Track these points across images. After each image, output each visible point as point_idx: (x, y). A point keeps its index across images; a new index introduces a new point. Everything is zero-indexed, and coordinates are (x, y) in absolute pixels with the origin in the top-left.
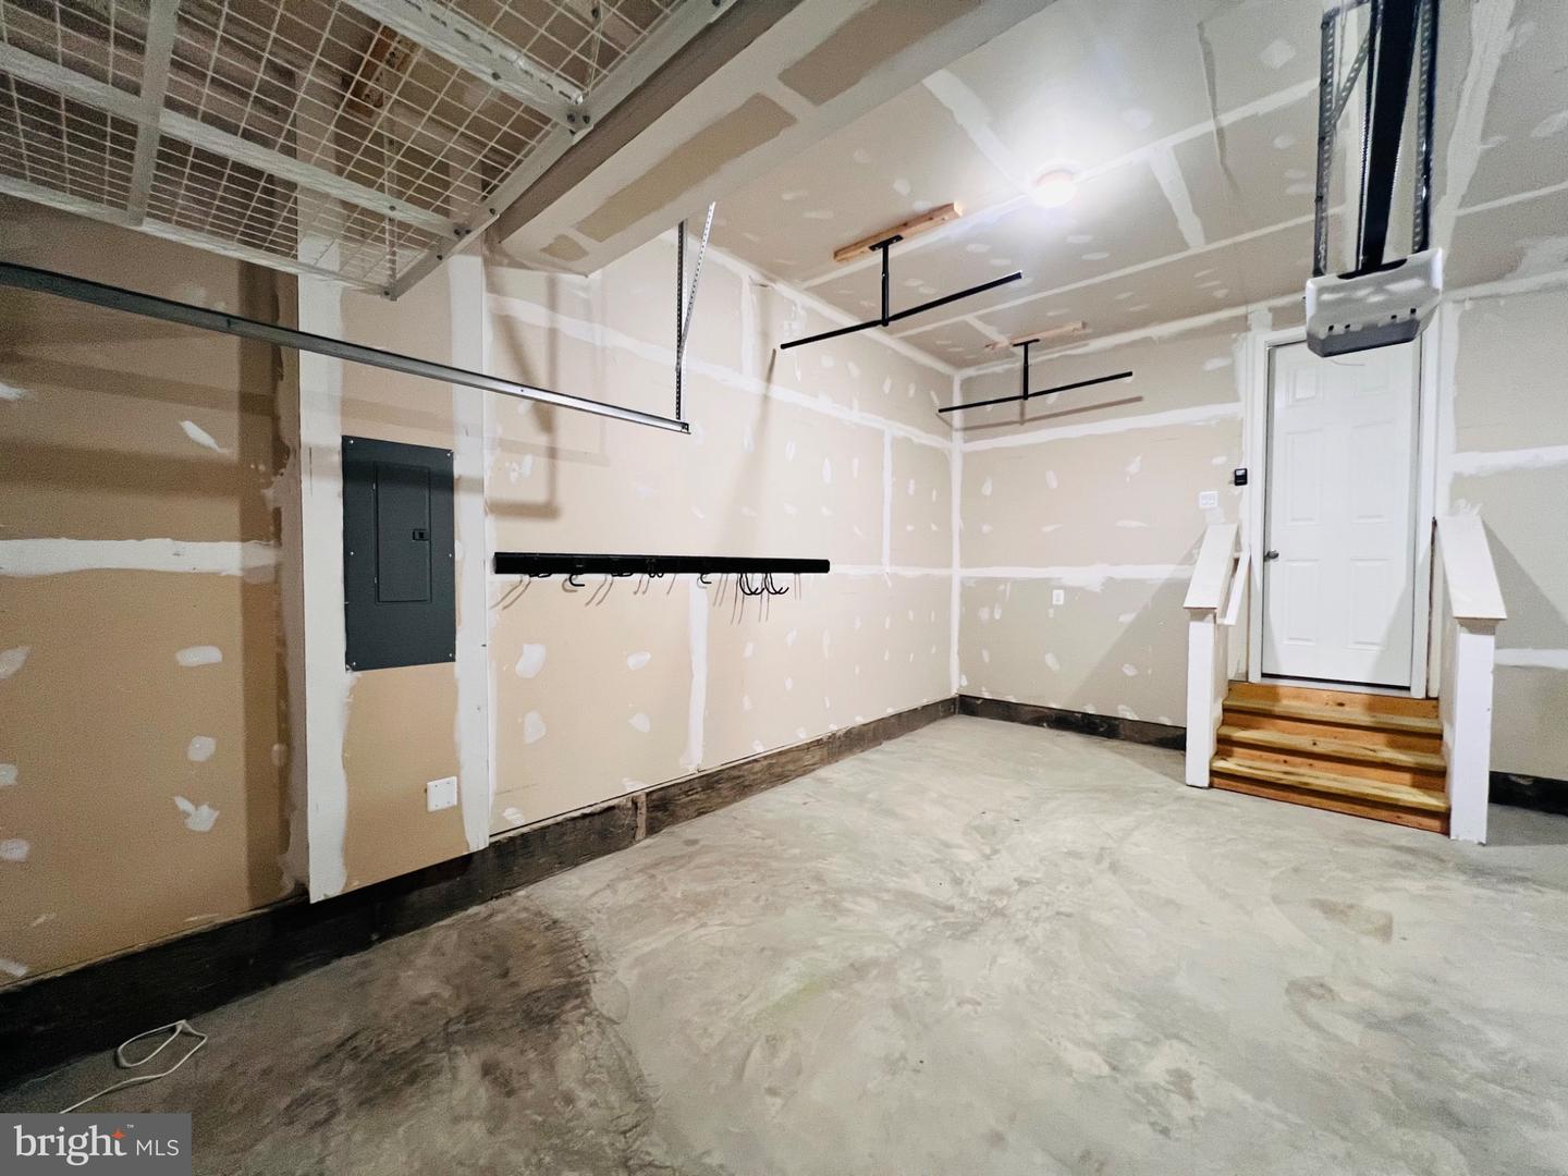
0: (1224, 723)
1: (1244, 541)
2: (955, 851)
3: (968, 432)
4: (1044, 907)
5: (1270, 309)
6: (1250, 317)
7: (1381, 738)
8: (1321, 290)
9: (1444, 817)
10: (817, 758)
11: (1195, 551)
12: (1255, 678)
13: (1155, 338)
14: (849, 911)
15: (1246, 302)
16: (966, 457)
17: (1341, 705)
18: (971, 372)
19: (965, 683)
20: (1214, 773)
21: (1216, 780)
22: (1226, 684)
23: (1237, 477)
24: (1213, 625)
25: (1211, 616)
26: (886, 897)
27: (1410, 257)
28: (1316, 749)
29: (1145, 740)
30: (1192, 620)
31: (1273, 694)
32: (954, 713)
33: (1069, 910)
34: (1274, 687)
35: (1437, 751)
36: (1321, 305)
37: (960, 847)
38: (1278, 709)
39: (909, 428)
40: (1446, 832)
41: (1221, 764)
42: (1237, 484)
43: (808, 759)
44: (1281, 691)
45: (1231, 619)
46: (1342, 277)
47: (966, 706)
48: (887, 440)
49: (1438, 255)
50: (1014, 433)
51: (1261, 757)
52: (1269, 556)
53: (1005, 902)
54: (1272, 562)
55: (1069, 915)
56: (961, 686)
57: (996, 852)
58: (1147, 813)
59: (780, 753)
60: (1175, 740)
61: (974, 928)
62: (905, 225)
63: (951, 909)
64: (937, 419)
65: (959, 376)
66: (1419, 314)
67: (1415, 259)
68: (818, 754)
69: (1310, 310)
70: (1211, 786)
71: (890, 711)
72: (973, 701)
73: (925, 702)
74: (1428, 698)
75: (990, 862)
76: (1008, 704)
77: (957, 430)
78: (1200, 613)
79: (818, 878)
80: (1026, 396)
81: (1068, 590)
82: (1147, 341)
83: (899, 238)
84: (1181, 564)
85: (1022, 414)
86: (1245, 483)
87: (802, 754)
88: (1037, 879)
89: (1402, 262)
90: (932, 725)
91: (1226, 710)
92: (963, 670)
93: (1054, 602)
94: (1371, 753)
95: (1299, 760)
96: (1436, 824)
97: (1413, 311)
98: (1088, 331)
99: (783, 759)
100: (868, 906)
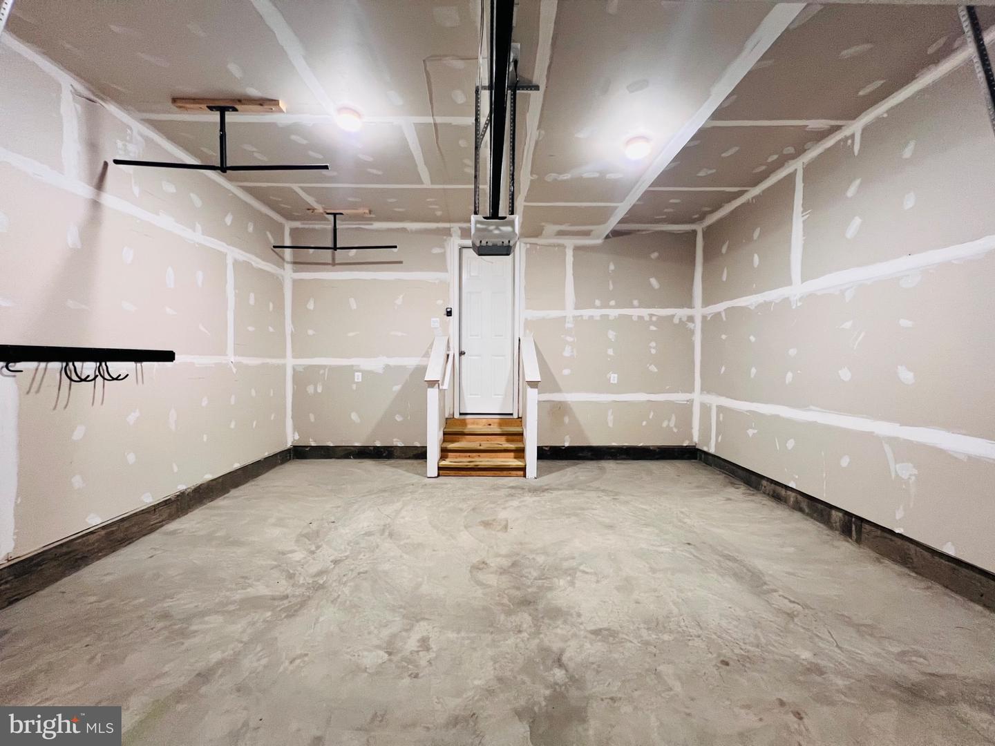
0: (444, 441)
1: (451, 345)
2: (290, 555)
3: (295, 265)
4: (350, 572)
5: (460, 228)
6: (452, 229)
7: (503, 438)
8: (477, 222)
9: (523, 469)
10: (165, 516)
11: (430, 350)
12: (457, 416)
13: (408, 229)
14: (196, 631)
15: (450, 221)
16: (295, 282)
17: (490, 425)
18: (298, 224)
19: (297, 437)
20: (440, 469)
21: (441, 472)
22: (445, 420)
23: (448, 312)
24: (437, 390)
25: (437, 385)
26: (232, 608)
27: (508, 216)
28: (481, 448)
29: (407, 456)
30: (429, 387)
31: (464, 423)
32: (290, 459)
33: (365, 569)
34: (464, 420)
35: (522, 441)
36: (477, 230)
37: (292, 552)
38: (466, 431)
39: (248, 255)
40: (525, 476)
41: (443, 463)
42: (448, 316)
43: (154, 519)
44: (467, 421)
45: (445, 386)
46: (485, 218)
47: (299, 453)
48: (230, 262)
49: (517, 218)
50: (328, 271)
51: (460, 456)
52: (462, 353)
53: (325, 578)
54: (463, 356)
55: (366, 572)
56: (294, 440)
57: (318, 547)
58: (409, 498)
59: (123, 520)
60: (420, 454)
61: (303, 604)
62: (240, 101)
63: (286, 597)
64: (271, 251)
65: (288, 226)
66: (511, 244)
67: (510, 217)
68: (166, 512)
69: (473, 231)
70: (439, 475)
71: (237, 466)
72: (304, 448)
73: (266, 454)
74: (519, 418)
75: (315, 555)
76: (328, 448)
77: (288, 262)
78: (432, 383)
79: (166, 616)
80: (335, 248)
81: (363, 372)
82: (404, 230)
83: (235, 110)
84: (422, 357)
85: (333, 259)
86: (451, 315)
87: (147, 515)
88: (345, 556)
89: (505, 218)
90: (271, 471)
91: (445, 434)
92: (296, 428)
93: (356, 380)
94: (500, 446)
95: (474, 454)
96: (522, 473)
97: (509, 242)
98: (372, 216)
99: (126, 524)
100: (215, 620)
